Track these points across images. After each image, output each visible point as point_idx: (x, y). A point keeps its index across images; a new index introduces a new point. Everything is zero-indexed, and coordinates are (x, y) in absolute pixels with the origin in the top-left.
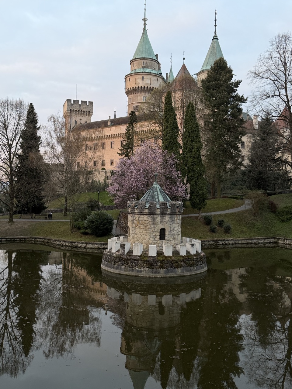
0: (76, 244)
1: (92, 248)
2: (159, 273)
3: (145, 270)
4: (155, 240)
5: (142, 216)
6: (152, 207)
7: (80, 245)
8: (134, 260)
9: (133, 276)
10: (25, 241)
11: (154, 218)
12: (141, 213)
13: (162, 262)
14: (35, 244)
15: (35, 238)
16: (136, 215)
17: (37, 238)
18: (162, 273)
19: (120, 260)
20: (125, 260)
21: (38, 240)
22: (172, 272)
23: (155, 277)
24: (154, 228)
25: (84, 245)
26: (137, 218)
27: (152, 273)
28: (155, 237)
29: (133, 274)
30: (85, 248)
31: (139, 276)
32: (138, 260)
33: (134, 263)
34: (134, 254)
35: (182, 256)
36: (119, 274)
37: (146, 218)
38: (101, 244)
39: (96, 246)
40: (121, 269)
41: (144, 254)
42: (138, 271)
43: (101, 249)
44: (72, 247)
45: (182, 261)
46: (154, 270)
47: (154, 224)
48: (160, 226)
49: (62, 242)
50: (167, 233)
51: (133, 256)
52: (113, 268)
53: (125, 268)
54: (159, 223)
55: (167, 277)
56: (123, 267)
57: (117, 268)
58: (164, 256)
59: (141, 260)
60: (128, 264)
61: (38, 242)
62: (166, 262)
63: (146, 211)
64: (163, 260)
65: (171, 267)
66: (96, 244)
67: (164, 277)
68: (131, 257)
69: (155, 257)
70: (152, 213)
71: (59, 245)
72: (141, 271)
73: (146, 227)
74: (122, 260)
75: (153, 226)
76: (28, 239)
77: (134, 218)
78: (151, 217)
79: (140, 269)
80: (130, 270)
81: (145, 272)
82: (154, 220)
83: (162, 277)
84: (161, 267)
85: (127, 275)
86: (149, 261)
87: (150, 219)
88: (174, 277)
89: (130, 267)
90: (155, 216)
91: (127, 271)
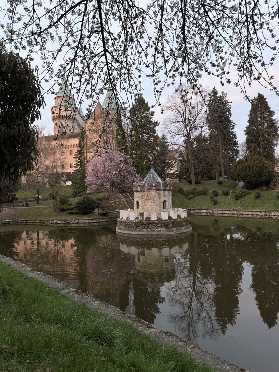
0: (69, 221)
1: (83, 223)
2: (173, 231)
3: (163, 230)
4: (160, 209)
5: (150, 192)
6: (158, 185)
7: (72, 222)
8: (154, 223)
9: (154, 235)
10: (17, 223)
11: (159, 194)
12: (149, 190)
13: (173, 223)
14: (26, 225)
15: (26, 220)
16: (145, 192)
17: (28, 220)
18: (174, 232)
19: (141, 224)
20: (146, 224)
21: (29, 221)
22: (180, 230)
23: (171, 234)
24: (159, 201)
25: (77, 221)
26: (146, 194)
27: (168, 231)
28: (160, 207)
29: (155, 233)
30: (77, 223)
31: (159, 235)
32: (157, 223)
33: (154, 225)
34: (151, 219)
35: (183, 219)
36: (142, 235)
37: (153, 193)
38: (91, 219)
39: (87, 221)
40: (143, 231)
41: (159, 219)
42: (158, 231)
43: (90, 223)
44: (65, 223)
45: (184, 222)
46: (169, 229)
47: (159, 198)
48: (163, 199)
49: (55, 221)
50: (167, 204)
51: (152, 220)
52: (136, 231)
53: (147, 230)
54: (163, 197)
55: (178, 234)
56: (145, 229)
57: (140, 231)
58: (173, 219)
59: (159, 223)
60: (149, 227)
61: (29, 224)
62: (176, 223)
63: (154, 188)
64: (174, 222)
65: (179, 226)
66: (87, 220)
67: (176, 234)
68: (151, 222)
69: (167, 220)
70: (158, 190)
71: (52, 223)
72: (160, 231)
73: (153, 200)
74: (143, 224)
75: (159, 199)
76: (20, 222)
77: (144, 194)
78: (158, 193)
79: (159, 230)
80: (151, 231)
81: (164, 232)
82: (159, 195)
83: (175, 234)
84: (173, 227)
85: (149, 235)
86: (165, 223)
87: (156, 194)
88: (181, 233)
89: (151, 229)
90: (160, 192)
91: (149, 232)
